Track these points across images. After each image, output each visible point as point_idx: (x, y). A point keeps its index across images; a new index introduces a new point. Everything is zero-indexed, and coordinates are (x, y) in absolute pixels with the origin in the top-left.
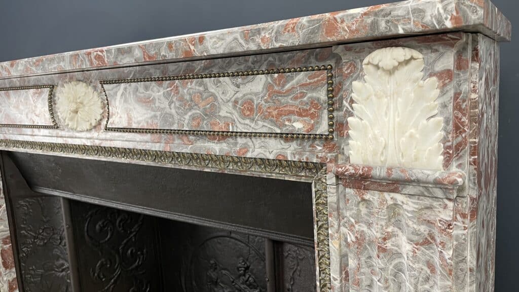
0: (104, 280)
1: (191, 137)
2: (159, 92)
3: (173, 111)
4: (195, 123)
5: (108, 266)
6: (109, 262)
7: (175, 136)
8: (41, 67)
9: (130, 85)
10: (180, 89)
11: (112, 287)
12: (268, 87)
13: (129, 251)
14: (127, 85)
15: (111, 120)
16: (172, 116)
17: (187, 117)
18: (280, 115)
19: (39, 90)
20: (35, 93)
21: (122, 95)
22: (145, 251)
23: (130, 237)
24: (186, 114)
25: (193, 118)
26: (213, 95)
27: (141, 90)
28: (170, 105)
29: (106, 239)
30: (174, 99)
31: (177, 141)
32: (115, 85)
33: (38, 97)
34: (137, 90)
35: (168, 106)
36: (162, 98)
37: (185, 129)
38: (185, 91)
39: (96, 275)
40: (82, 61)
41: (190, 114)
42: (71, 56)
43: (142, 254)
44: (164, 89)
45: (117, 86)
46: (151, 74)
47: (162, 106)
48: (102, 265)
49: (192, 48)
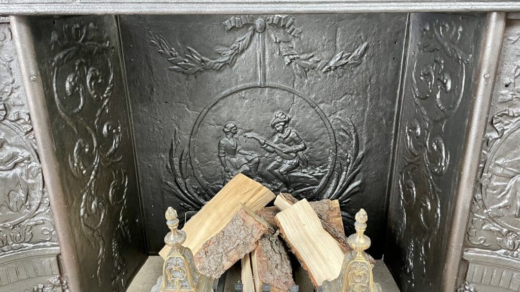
0: (84, 172)
5: (87, 150)
6: (87, 146)
11: (93, 183)
13: (105, 129)
22: (119, 128)
23: (103, 107)
29: (80, 108)
39: (75, 165)
43: (117, 132)
48: (81, 149)
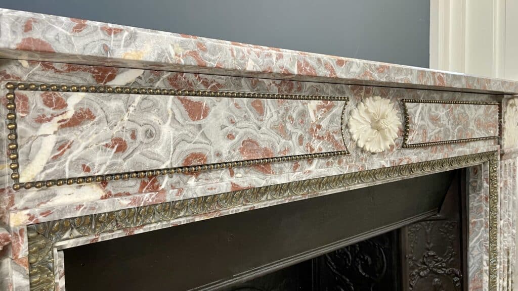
1: (452, 146)
2: (443, 112)
3: (450, 127)
4: (460, 134)
7: (445, 146)
8: (387, 75)
9: (426, 105)
10: (454, 110)
12: (485, 111)
14: (425, 104)
15: (410, 138)
16: (449, 129)
17: (456, 130)
18: (488, 127)
19: (329, 102)
20: (319, 108)
21: (420, 114)
24: (456, 128)
25: (459, 131)
26: (467, 115)
27: (433, 110)
28: (448, 122)
30: (451, 118)
31: (446, 150)
32: (416, 104)
33: (325, 112)
34: (431, 109)
35: (447, 123)
36: (445, 117)
37: (455, 139)
38: (456, 112)
40: (427, 78)
41: (458, 128)
42: (419, 71)
44: (446, 110)
45: (416, 106)
46: (434, 98)
47: (444, 123)
49: (486, 85)
